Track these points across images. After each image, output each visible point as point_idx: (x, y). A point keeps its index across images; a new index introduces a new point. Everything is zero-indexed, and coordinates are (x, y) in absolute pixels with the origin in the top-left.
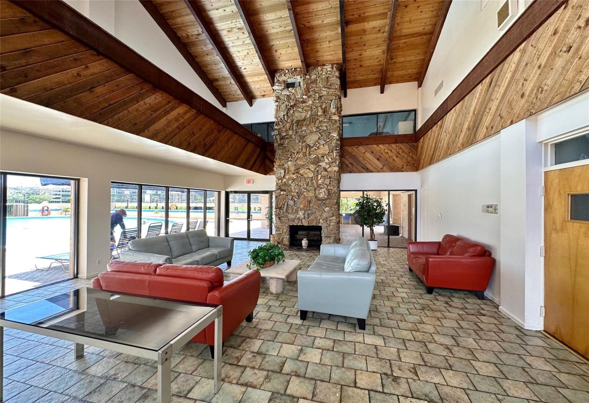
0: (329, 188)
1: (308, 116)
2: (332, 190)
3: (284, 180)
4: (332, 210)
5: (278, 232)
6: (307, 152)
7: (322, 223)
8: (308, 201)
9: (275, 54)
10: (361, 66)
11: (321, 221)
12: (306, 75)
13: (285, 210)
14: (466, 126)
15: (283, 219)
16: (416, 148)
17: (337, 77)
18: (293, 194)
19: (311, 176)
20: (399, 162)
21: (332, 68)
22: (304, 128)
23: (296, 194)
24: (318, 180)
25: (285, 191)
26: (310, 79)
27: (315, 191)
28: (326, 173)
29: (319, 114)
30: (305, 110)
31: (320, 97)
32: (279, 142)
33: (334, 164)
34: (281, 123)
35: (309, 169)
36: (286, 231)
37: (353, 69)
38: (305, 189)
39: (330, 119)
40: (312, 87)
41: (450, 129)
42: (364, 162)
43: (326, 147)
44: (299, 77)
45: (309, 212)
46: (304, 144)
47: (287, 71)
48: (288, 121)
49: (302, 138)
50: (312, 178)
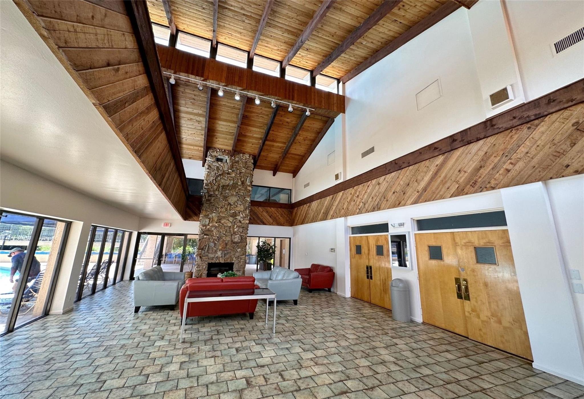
0: (242, 234)
1: (231, 184)
2: (243, 236)
3: (208, 227)
4: (243, 251)
5: (198, 269)
6: (228, 208)
7: (234, 260)
8: (225, 244)
9: (215, 139)
10: (266, 160)
11: (234, 259)
12: (232, 157)
13: (206, 251)
14: (322, 211)
15: (204, 258)
16: (291, 213)
17: (252, 163)
18: (214, 238)
19: (229, 225)
20: (282, 220)
21: (250, 156)
22: (227, 191)
23: (216, 238)
24: (234, 229)
25: (208, 236)
26: (234, 160)
27: (231, 236)
28: (240, 224)
29: (239, 184)
30: (229, 179)
31: (240, 173)
32: (207, 198)
33: (246, 218)
34: (210, 185)
35: (228, 220)
36: (205, 267)
37: (261, 160)
38: (224, 234)
39: (246, 188)
40: (235, 165)
41: (314, 209)
42: (262, 218)
43: (242, 207)
44: (227, 157)
45: (226, 252)
46: (227, 202)
47: (218, 150)
48: (216, 184)
49: (225, 198)
50: (230, 226)
